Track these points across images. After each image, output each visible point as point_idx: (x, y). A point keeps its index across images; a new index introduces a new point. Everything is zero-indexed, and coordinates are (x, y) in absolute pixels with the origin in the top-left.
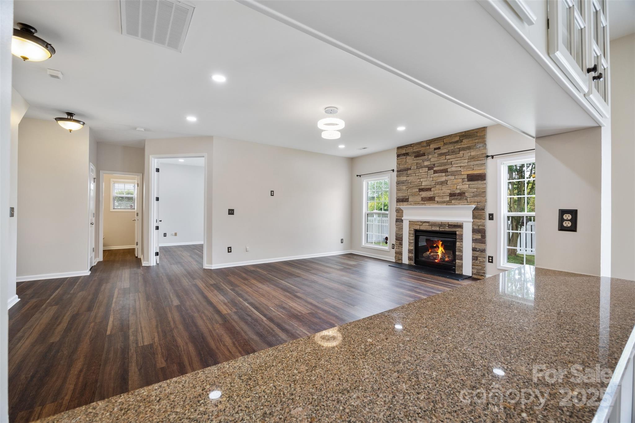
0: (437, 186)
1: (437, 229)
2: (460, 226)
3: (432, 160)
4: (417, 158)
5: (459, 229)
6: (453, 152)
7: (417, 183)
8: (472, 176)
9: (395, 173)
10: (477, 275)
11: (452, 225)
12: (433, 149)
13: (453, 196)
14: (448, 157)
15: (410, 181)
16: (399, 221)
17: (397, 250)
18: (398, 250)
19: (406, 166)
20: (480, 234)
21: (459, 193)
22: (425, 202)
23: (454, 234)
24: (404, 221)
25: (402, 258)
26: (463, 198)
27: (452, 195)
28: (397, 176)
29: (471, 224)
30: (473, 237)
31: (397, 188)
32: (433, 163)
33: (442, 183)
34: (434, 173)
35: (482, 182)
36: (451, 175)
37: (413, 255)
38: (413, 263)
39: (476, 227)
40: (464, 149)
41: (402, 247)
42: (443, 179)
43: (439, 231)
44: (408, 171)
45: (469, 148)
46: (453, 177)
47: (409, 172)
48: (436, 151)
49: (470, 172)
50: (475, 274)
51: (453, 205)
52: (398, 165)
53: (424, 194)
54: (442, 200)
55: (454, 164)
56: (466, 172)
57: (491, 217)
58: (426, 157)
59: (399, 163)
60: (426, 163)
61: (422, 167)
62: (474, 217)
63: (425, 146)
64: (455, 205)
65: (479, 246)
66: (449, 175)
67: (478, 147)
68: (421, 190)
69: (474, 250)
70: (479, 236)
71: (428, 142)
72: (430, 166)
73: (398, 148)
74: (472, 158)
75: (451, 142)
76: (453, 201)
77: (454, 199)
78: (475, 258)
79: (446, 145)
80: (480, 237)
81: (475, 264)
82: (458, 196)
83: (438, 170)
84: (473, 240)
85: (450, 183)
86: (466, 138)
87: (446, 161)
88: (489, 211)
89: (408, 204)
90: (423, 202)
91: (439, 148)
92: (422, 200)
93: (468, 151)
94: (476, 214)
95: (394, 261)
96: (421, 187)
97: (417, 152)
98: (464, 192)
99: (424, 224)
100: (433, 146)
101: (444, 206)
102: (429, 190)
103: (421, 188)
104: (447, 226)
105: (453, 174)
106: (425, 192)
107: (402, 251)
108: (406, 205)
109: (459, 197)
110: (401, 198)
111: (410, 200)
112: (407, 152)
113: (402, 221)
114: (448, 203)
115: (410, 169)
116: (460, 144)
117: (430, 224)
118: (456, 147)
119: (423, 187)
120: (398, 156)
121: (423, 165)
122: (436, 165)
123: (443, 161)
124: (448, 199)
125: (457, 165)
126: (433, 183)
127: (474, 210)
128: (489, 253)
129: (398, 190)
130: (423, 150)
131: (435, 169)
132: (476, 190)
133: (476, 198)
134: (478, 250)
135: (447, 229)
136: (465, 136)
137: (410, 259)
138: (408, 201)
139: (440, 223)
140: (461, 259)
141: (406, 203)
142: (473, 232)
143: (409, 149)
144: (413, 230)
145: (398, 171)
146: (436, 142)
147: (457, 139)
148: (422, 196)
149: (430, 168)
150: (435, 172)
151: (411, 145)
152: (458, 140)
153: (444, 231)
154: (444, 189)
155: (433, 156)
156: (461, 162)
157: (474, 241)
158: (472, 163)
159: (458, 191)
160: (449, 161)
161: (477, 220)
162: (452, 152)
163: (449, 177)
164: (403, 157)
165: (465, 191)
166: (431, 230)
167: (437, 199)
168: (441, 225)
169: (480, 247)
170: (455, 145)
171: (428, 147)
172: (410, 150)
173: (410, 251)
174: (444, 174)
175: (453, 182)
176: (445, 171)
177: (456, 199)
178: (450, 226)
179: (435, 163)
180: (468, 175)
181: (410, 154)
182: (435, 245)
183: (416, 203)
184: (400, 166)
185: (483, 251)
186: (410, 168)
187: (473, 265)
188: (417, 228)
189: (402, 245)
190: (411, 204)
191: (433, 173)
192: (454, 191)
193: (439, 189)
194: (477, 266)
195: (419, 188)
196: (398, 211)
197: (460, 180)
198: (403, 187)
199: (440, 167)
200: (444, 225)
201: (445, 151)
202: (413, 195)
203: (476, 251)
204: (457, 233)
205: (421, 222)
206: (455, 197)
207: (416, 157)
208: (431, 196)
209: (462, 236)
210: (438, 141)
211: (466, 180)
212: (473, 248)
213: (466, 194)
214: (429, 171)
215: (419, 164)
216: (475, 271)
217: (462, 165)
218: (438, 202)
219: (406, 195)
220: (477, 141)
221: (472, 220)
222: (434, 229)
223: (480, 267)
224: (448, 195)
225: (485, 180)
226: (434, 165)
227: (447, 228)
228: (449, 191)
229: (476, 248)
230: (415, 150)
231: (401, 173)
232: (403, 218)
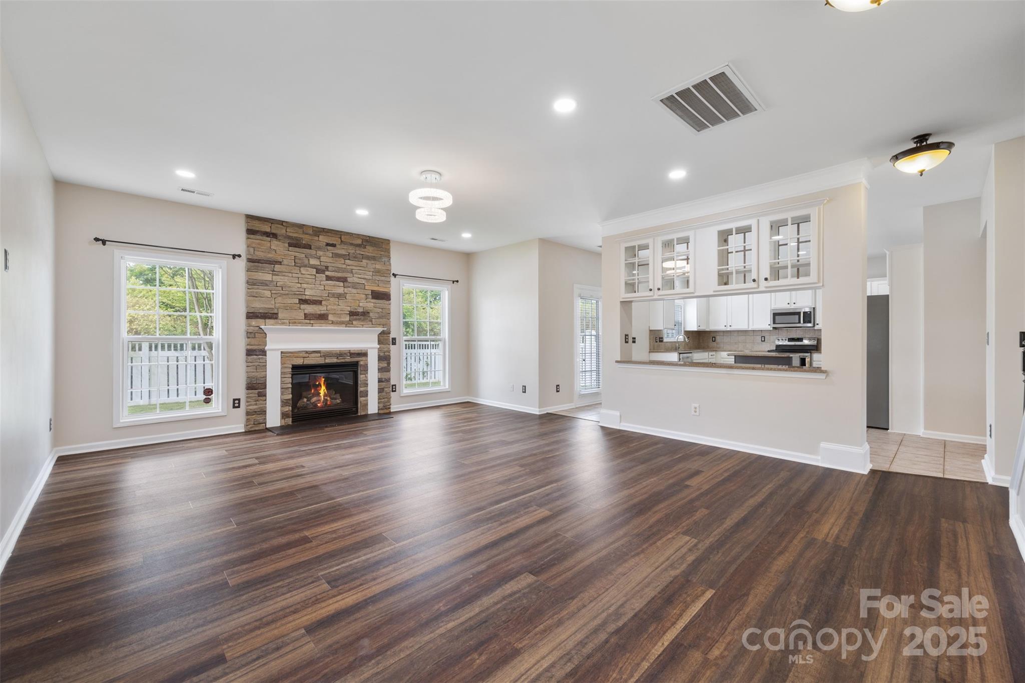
0: (332, 299)
1: (334, 360)
2: (364, 354)
3: (322, 259)
4: (297, 249)
5: (364, 358)
6: (356, 258)
7: (295, 290)
8: (378, 293)
9: (241, 264)
10: (384, 409)
11: (355, 353)
12: (325, 244)
13: (355, 315)
14: (347, 261)
15: (281, 283)
16: (255, 353)
17: (251, 407)
18: (255, 407)
19: (270, 255)
20: (386, 362)
21: (361, 312)
22: (312, 322)
23: (356, 365)
24: (268, 353)
25: (265, 419)
26: (367, 319)
27: (352, 314)
28: (248, 270)
29: (377, 351)
30: (378, 366)
31: (248, 293)
32: (326, 264)
33: (339, 296)
34: (327, 280)
35: (387, 302)
36: (354, 287)
37: (288, 409)
38: (289, 421)
39: (382, 354)
40: (368, 258)
41: (266, 400)
42: (340, 290)
44: (276, 266)
45: (374, 258)
46: (354, 291)
47: (277, 267)
48: (329, 248)
49: (376, 288)
50: (382, 409)
51: (355, 327)
52: (252, 250)
53: (309, 309)
54: (339, 320)
55: (356, 273)
56: (370, 287)
57: (394, 341)
58: (313, 252)
59: (254, 246)
60: (313, 262)
61: (305, 266)
62: (380, 342)
63: (310, 235)
64: (357, 327)
65: (385, 376)
66: (349, 287)
67: (383, 260)
68: (303, 301)
69: (380, 381)
70: (384, 365)
71: (314, 229)
72: (319, 267)
73: (250, 218)
74: (377, 272)
75: (351, 242)
76: (354, 322)
77: (356, 320)
78: (381, 390)
79: (345, 244)
80: (386, 365)
81: (381, 397)
82: (361, 315)
83: (334, 277)
84: (379, 369)
85: (350, 298)
86: (371, 246)
87: (344, 266)
88: (392, 336)
89: (277, 324)
90: (308, 321)
91: (334, 245)
92: (305, 317)
93: (373, 262)
94: (381, 338)
95: (244, 431)
96: (304, 297)
97: (296, 239)
98: (369, 311)
99: (313, 355)
100: (323, 239)
101: (343, 328)
102: (319, 303)
103: (304, 298)
104: (349, 354)
105: (355, 286)
106: (312, 306)
107: (266, 407)
108: (273, 325)
109: (362, 317)
110: (261, 311)
111: (280, 316)
112: (274, 231)
113: (264, 353)
114: (348, 324)
115: (280, 263)
116: (363, 250)
117: (322, 354)
118: (358, 252)
119: (307, 297)
120: (250, 232)
121: (306, 262)
122: (330, 268)
123: (340, 266)
124: (347, 318)
125: (360, 276)
126: (326, 293)
127: (380, 334)
128: (392, 383)
129: (251, 295)
130: (306, 239)
131: (327, 273)
132: (381, 310)
133: (381, 320)
134: (384, 380)
135: (348, 359)
136: (371, 242)
137: (284, 415)
138: (276, 318)
139: (338, 352)
140: (367, 395)
141: (272, 321)
142: (379, 360)
143: (277, 227)
144: (291, 366)
145: (250, 260)
146: (329, 234)
147: (359, 242)
148: (306, 312)
149: (319, 271)
150: (329, 278)
151: (281, 223)
152: (359, 243)
153: (344, 362)
154: (341, 305)
155: (325, 254)
156: (365, 273)
157: (381, 370)
158: (377, 278)
159: (361, 310)
160: (348, 267)
161: (383, 346)
162: (354, 257)
163: (350, 289)
164: (265, 238)
165: (369, 310)
166: (324, 363)
167: (331, 317)
168: (340, 354)
169: (385, 377)
170: (357, 248)
171: (316, 238)
172: (281, 231)
173: (284, 403)
174: (342, 284)
175: (355, 296)
176: (344, 280)
177: (359, 319)
178: (352, 354)
179: (329, 265)
180: (373, 292)
181: (280, 238)
183: (293, 322)
184: (257, 253)
185: (388, 380)
186: (281, 262)
187: (379, 399)
188: (299, 362)
189: (265, 396)
190: (283, 324)
191: (324, 279)
192: (356, 309)
193: (335, 304)
194: (384, 398)
195: (300, 298)
196: (252, 335)
197: (364, 296)
198: (265, 292)
199: (336, 273)
200: (345, 354)
201: (343, 252)
202: (287, 308)
203: (382, 382)
204: (362, 363)
205: (307, 352)
206: (358, 317)
207: (290, 245)
208: (322, 312)
209: (367, 366)
210: (332, 235)
211: (370, 296)
212: (378, 379)
213: (371, 314)
214: (317, 275)
215: (300, 259)
216: (381, 405)
217: (366, 277)
218: (333, 323)
219: (273, 307)
220: (382, 253)
221: (378, 346)
222: (329, 361)
223: (386, 399)
224: (347, 314)
225: (390, 300)
226: (327, 267)
227: (349, 357)
228: (349, 309)
229: (382, 379)
230: (291, 235)
231: (259, 266)
232: (266, 348)
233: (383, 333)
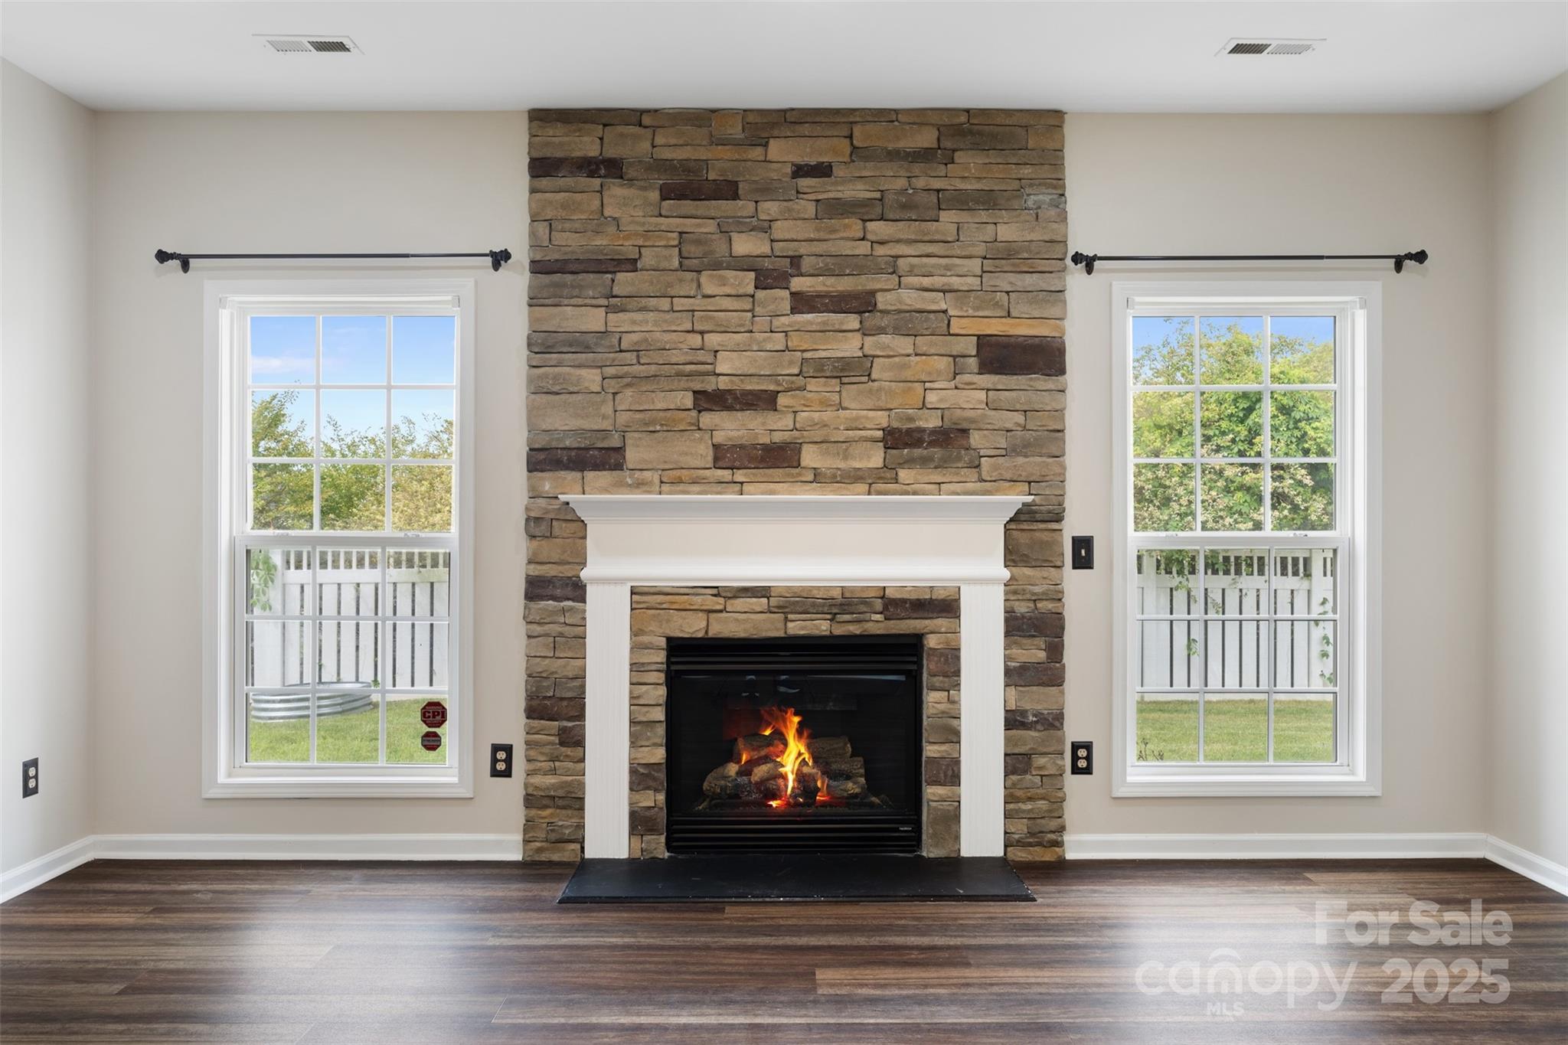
0: (813, 385)
1: (821, 627)
2: (946, 606)
3: (781, 229)
4: (688, 206)
5: (941, 623)
6: (908, 208)
7: (682, 359)
8: (1006, 346)
9: (516, 280)
10: (1030, 845)
11: (904, 601)
12: (788, 169)
13: (906, 445)
14: (877, 229)
15: (635, 337)
16: (555, 590)
17: (537, 780)
18: (551, 780)
19: (600, 241)
20: (1041, 642)
21: (934, 431)
22: (740, 475)
23: (913, 645)
24: (590, 591)
25: (581, 827)
26: (959, 458)
27: (896, 439)
28: (534, 302)
29: (1000, 591)
30: (1007, 658)
31: (530, 380)
32: (791, 249)
33: (847, 371)
34: (794, 310)
35: (1050, 383)
36: (898, 331)
37: (655, 799)
38: (658, 846)
39: (1022, 608)
40: (962, 201)
41: (583, 760)
42: (849, 347)
43: (832, 637)
44: (620, 276)
45: (989, 201)
46: (904, 344)
47: (625, 281)
48: (805, 183)
49: (995, 327)
50: (1021, 844)
51: (907, 493)
52: (542, 229)
53: (731, 427)
54: (842, 465)
55: (911, 272)
56: (970, 324)
57: (1083, 553)
58: (743, 207)
59: (549, 213)
60: (745, 245)
61: (717, 266)
62: (1013, 555)
63: (737, 144)
64: (915, 493)
65: (1036, 700)
66: (882, 331)
67: (1030, 204)
68: (711, 400)
69: (1014, 721)
70: (1035, 653)
71: (751, 118)
72: (767, 264)
73: (541, 117)
74: (1003, 256)
75: (890, 147)
76: (903, 474)
77: (909, 463)
78: (1016, 763)
79: (866, 159)
80: (1042, 655)
81: (1019, 793)
82: (932, 444)
83: (820, 296)
84: (1008, 672)
85: (887, 375)
86: (976, 147)
87: (863, 248)
88: (1073, 526)
89: (620, 485)
90: (726, 474)
91: (822, 171)
92: (716, 459)
93: (983, 216)
94: (1023, 538)
95: (516, 856)
96: (710, 385)
97: (686, 167)
98: (965, 425)
99: (740, 604)
100: (783, 152)
101: (856, 496)
102: (765, 401)
103: (710, 388)
104: (879, 605)
105: (907, 323)
106: (739, 414)
107: (582, 786)
108: (606, 491)
109: (937, 452)
110: (568, 443)
111: (632, 456)
112: (611, 152)
113: (577, 590)
114: (879, 480)
115: (631, 264)
116: (942, 170)
117: (773, 601)
118: (920, 183)
119: (723, 384)
120: (541, 167)
121: (720, 249)
122: (806, 264)
123: (847, 248)
124: (876, 459)
125: (926, 282)
126: (791, 363)
127: (1011, 520)
128: (1073, 731)
129: (541, 390)
130: (719, 162)
131: (798, 283)
132: (1019, 418)
133: (1021, 460)
134: (1031, 718)
135: (877, 625)
136: (971, 132)
137: (639, 823)
138: (618, 467)
139: (837, 594)
140: (954, 779)
141: (604, 477)
142: (1008, 633)
143: (622, 135)
144: (663, 642)
145: (538, 267)
146: (806, 129)
147: (926, 139)
148: (719, 437)
149: (767, 279)
150: (802, 303)
151: (636, 117)
152: (926, 145)
153: (861, 636)
154: (853, 405)
155: (790, 210)
156: (947, 268)
157: (1015, 675)
158: (1004, 282)
159: (931, 422)
160: (880, 251)
161: (1028, 571)
162: (904, 207)
163: (884, 339)
164: (583, 181)
165: (966, 419)
166: (781, 634)
167: (810, 457)
168: (845, 602)
169: (1039, 707)
170: (917, 168)
171: (757, 153)
172: (633, 147)
173: (639, 777)
174: (852, 321)
175: (904, 367)
176: (862, 304)
177: (924, 462)
178: (893, 604)
179: (804, 249)
180: (983, 341)
181: (631, 173)
182: (767, 733)
183: (676, 479)
184: (560, 238)
185: (1054, 721)
186: (635, 261)
187: (1009, 799)
188: (692, 627)
189: (580, 743)
190: (639, 485)
191: (786, 306)
192: (911, 419)
193: (825, 404)
194: (1030, 799)
195: (698, 387)
196: (543, 528)
197: (943, 364)
198: (584, 372)
199: (831, 281)
200: (864, 601)
201: (857, 191)
202: (657, 427)
203: (1024, 725)
204: (932, 642)
205: (718, 592)
206: (917, 452)
207: (668, 193)
208: (778, 437)
209: (958, 658)
210: (818, 130)
211: (973, 362)
212: (1007, 711)
213: (976, 439)
214: (761, 294)
215: (698, 242)
216: (1021, 828)
217: (955, 282)
218: (818, 477)
219: (606, 425)
220: (1026, 171)
221: (1006, 574)
222: (798, 627)
223: (1042, 804)
224: (875, 441)
225: (1062, 371)
226: (795, 260)
227: (879, 617)
228: (882, 419)
229: (1024, 713)
230: (667, 154)
231: (564, 285)
232: (584, 574)
233: (1022, 517)
